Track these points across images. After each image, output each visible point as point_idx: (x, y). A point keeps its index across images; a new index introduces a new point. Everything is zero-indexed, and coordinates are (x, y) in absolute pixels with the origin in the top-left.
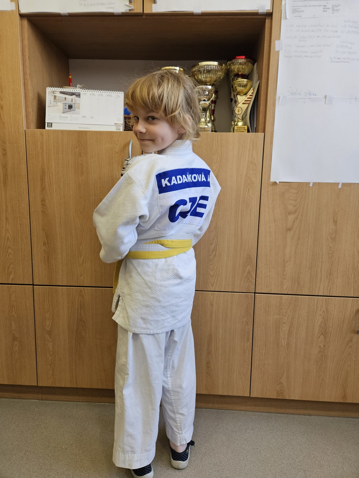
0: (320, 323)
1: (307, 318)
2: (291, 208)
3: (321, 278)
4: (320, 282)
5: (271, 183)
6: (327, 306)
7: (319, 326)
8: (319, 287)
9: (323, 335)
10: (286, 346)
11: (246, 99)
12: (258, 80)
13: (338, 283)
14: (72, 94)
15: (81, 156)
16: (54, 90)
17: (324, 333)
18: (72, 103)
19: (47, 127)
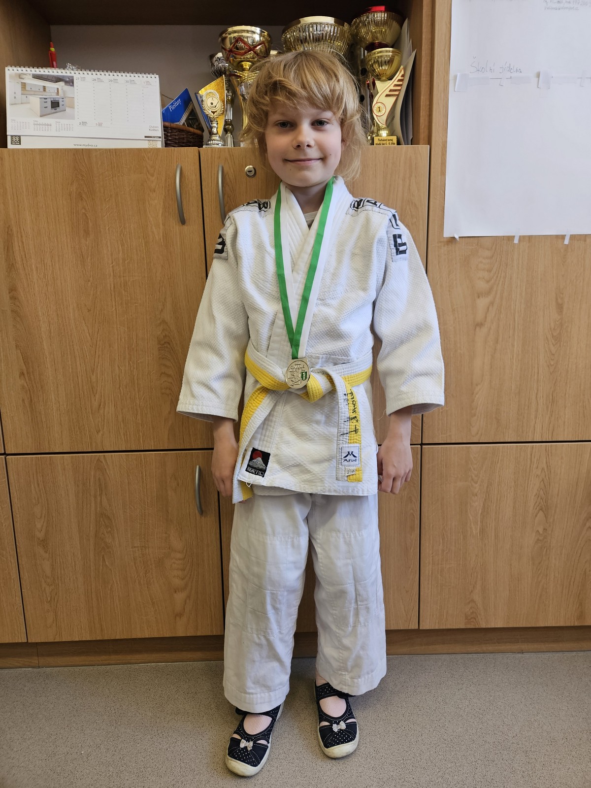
0: (538, 490)
1: (515, 482)
2: (482, 285)
3: (537, 411)
4: (536, 418)
5: (445, 240)
6: (548, 459)
7: (535, 495)
8: (534, 427)
9: (543, 511)
10: (480, 535)
11: (392, 88)
12: (413, 50)
13: (567, 416)
14: (58, 79)
15: (82, 200)
16: (20, 71)
17: (545, 508)
18: (58, 97)
19: (12, 144)
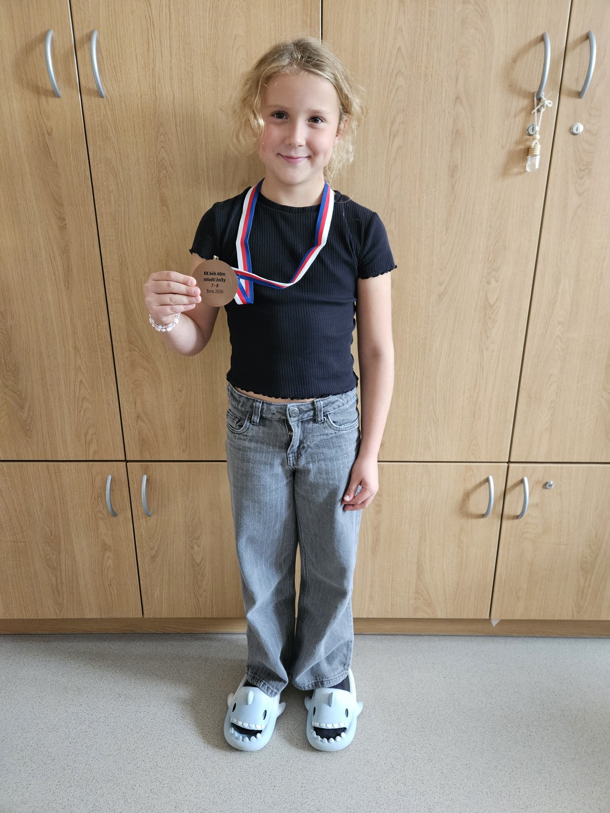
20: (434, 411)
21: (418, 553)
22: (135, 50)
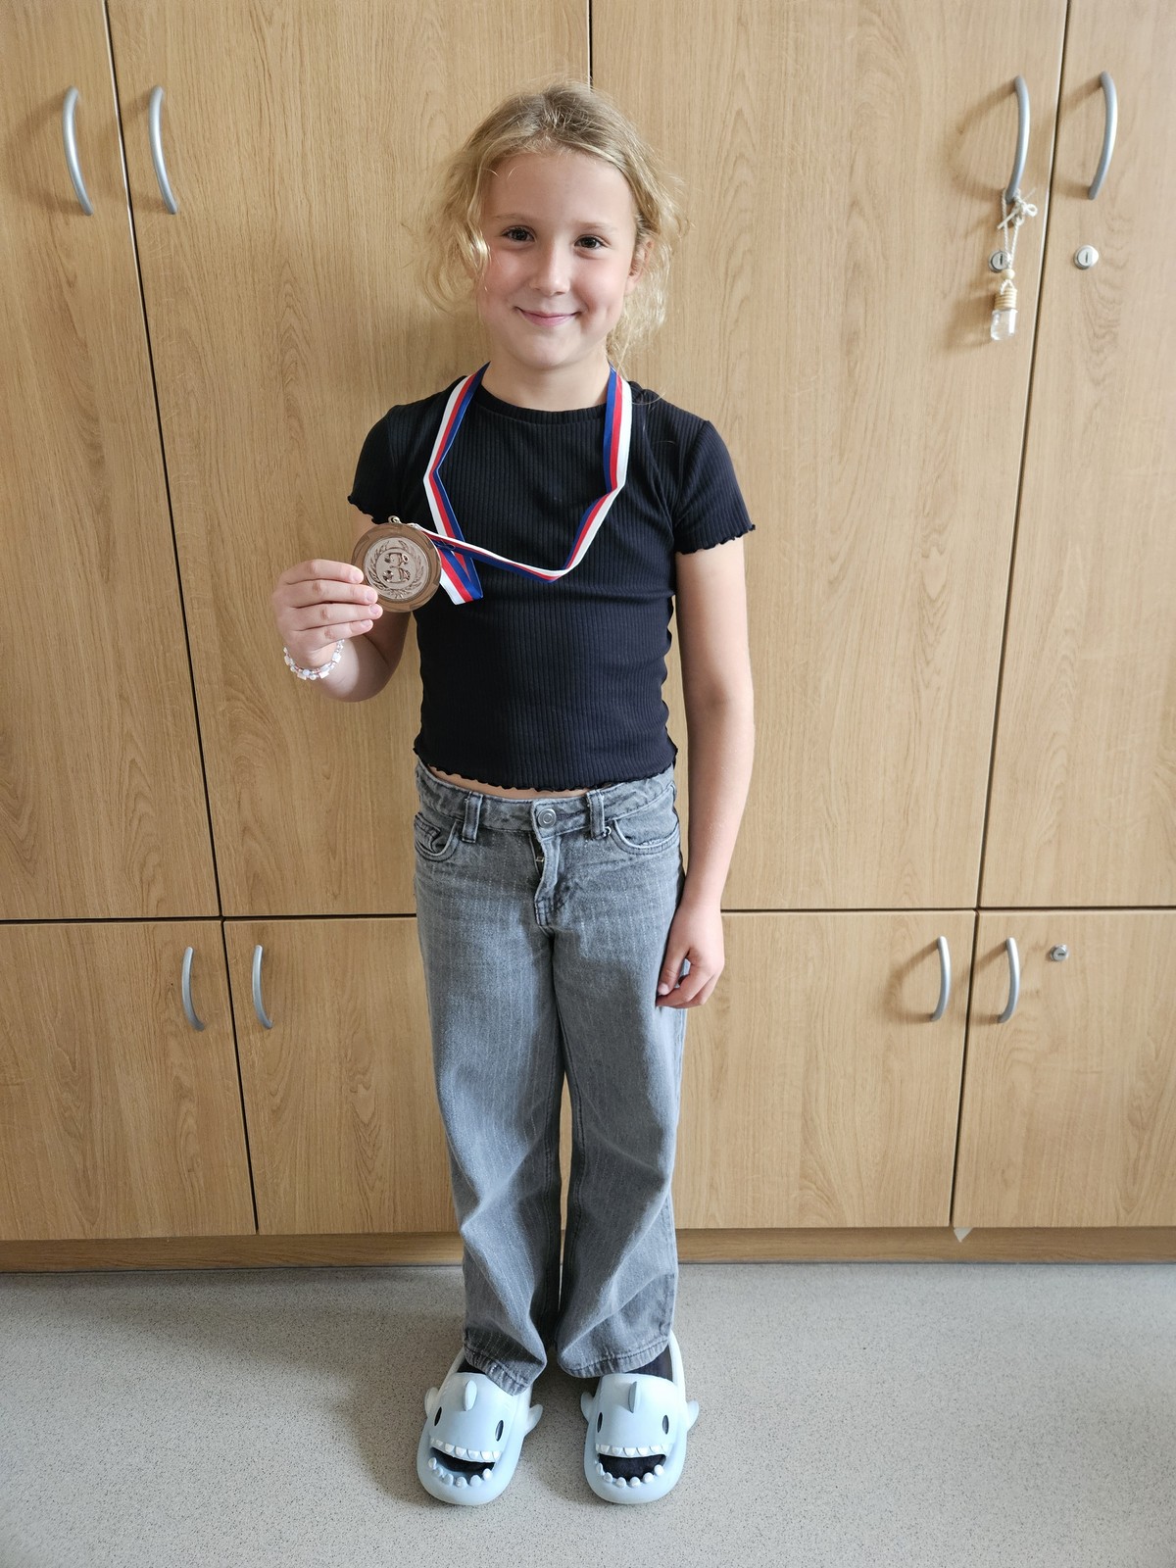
20: (827, 809)
21: (804, 1095)
22: (235, 123)
